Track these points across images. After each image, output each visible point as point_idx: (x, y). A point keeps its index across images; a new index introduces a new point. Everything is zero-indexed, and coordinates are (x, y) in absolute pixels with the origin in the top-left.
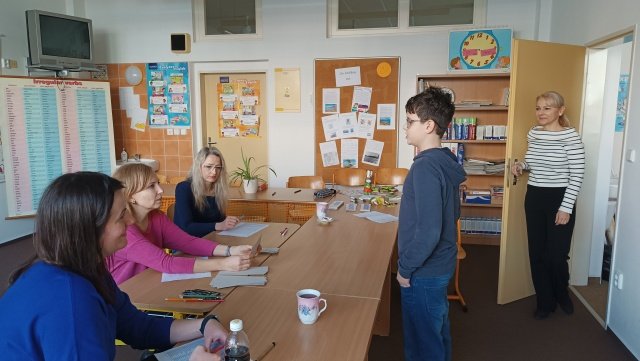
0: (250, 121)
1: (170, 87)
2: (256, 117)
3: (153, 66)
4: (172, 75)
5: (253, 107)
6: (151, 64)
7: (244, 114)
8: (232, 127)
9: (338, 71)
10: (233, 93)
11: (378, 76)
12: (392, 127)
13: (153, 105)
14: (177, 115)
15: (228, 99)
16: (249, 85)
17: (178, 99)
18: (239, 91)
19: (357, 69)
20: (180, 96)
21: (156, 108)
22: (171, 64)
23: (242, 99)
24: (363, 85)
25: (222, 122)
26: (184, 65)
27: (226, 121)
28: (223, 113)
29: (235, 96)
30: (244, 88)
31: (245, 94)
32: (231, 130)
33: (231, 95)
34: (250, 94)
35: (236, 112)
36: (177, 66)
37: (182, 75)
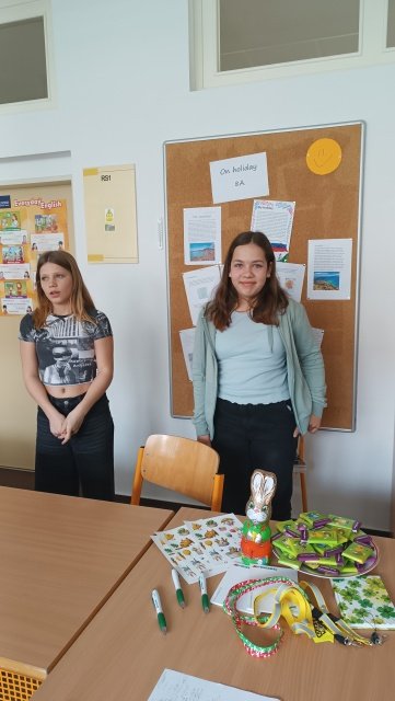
9: (215, 167)
11: (310, 173)
12: (343, 293)
15: (11, 240)
16: (47, 211)
18: (29, 224)
19: (260, 159)
23: (35, 239)
24: (273, 195)
25: (2, 285)
29: (23, 232)
30: (39, 217)
31: (40, 229)
32: (18, 301)
33: (16, 233)
34: (49, 229)
35: (26, 266)
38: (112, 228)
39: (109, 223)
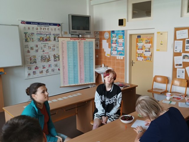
0: (148, 54)
1: (118, 40)
2: (150, 53)
3: (113, 32)
4: (119, 35)
5: (149, 48)
6: (112, 31)
7: (146, 51)
8: (141, 56)
10: (142, 42)
13: (112, 47)
14: (120, 51)
15: (140, 45)
16: (148, 39)
18: (144, 42)
20: (121, 44)
21: (113, 48)
22: (119, 31)
23: (145, 45)
25: (137, 54)
26: (123, 31)
27: (139, 54)
28: (138, 51)
29: (143, 43)
30: (146, 40)
31: (146, 43)
32: (140, 58)
33: (141, 43)
34: (148, 43)
35: (143, 50)
36: (121, 31)
37: (122, 35)
38: (162, 44)
39: (161, 43)
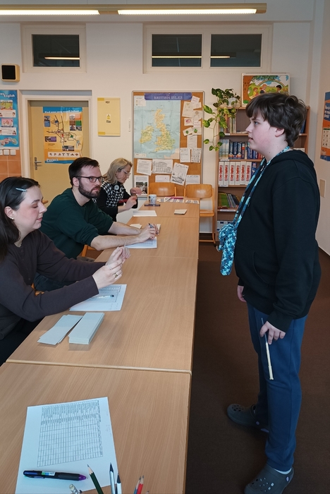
4: (2, 101)
14: (7, 137)
17: (8, 123)
20: (10, 121)
22: (1, 91)
26: (13, 92)
36: (7, 93)
37: (12, 101)
38: (110, 122)
